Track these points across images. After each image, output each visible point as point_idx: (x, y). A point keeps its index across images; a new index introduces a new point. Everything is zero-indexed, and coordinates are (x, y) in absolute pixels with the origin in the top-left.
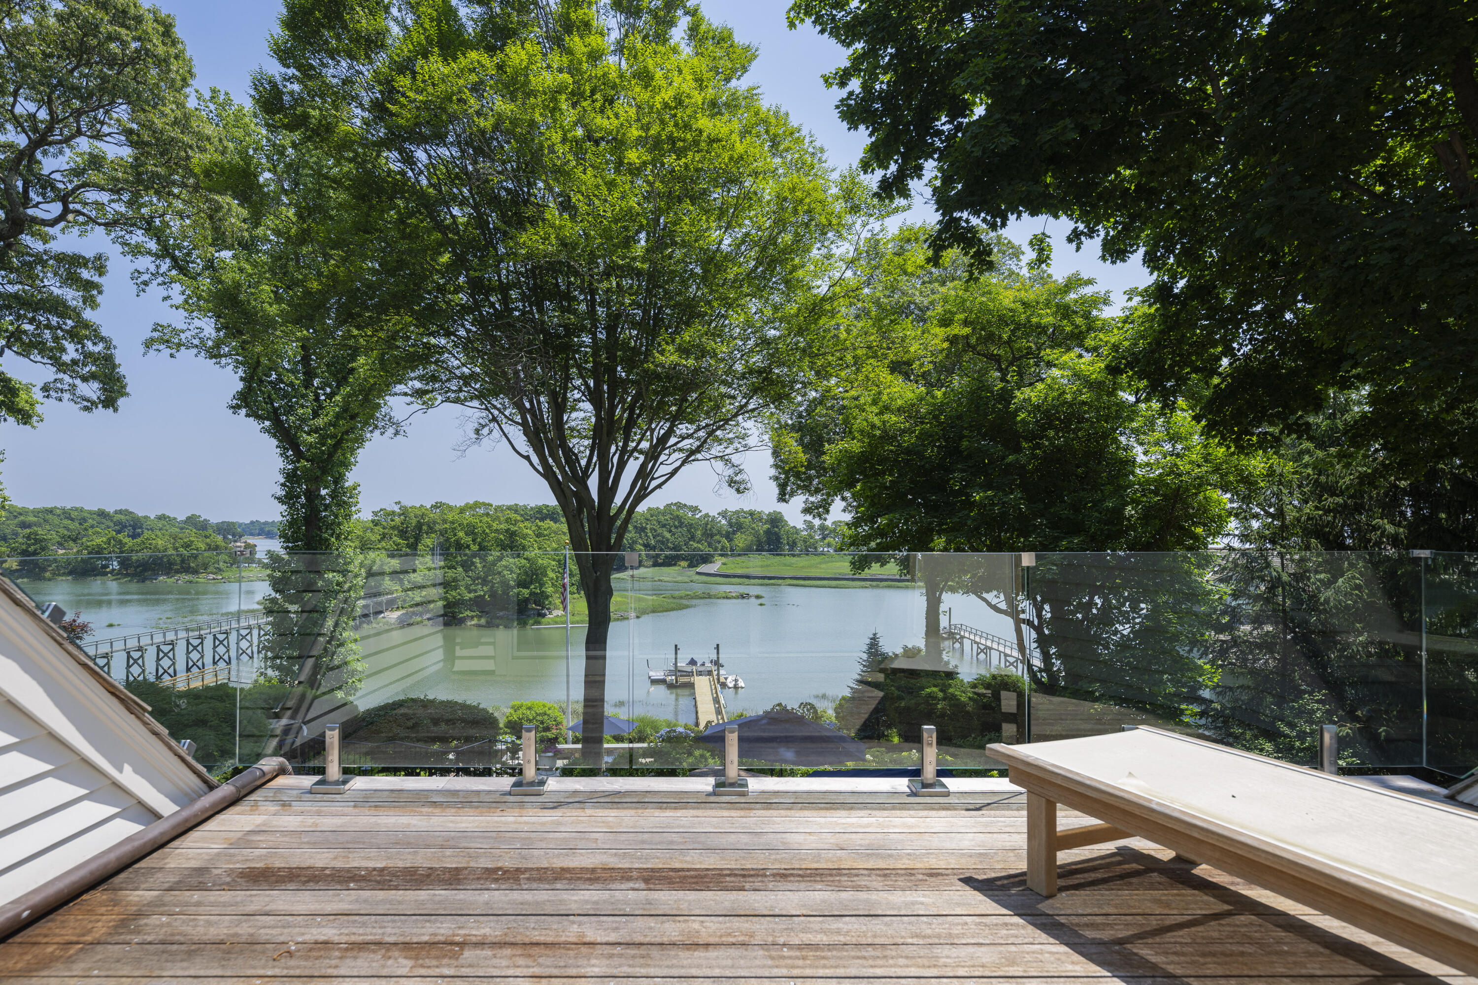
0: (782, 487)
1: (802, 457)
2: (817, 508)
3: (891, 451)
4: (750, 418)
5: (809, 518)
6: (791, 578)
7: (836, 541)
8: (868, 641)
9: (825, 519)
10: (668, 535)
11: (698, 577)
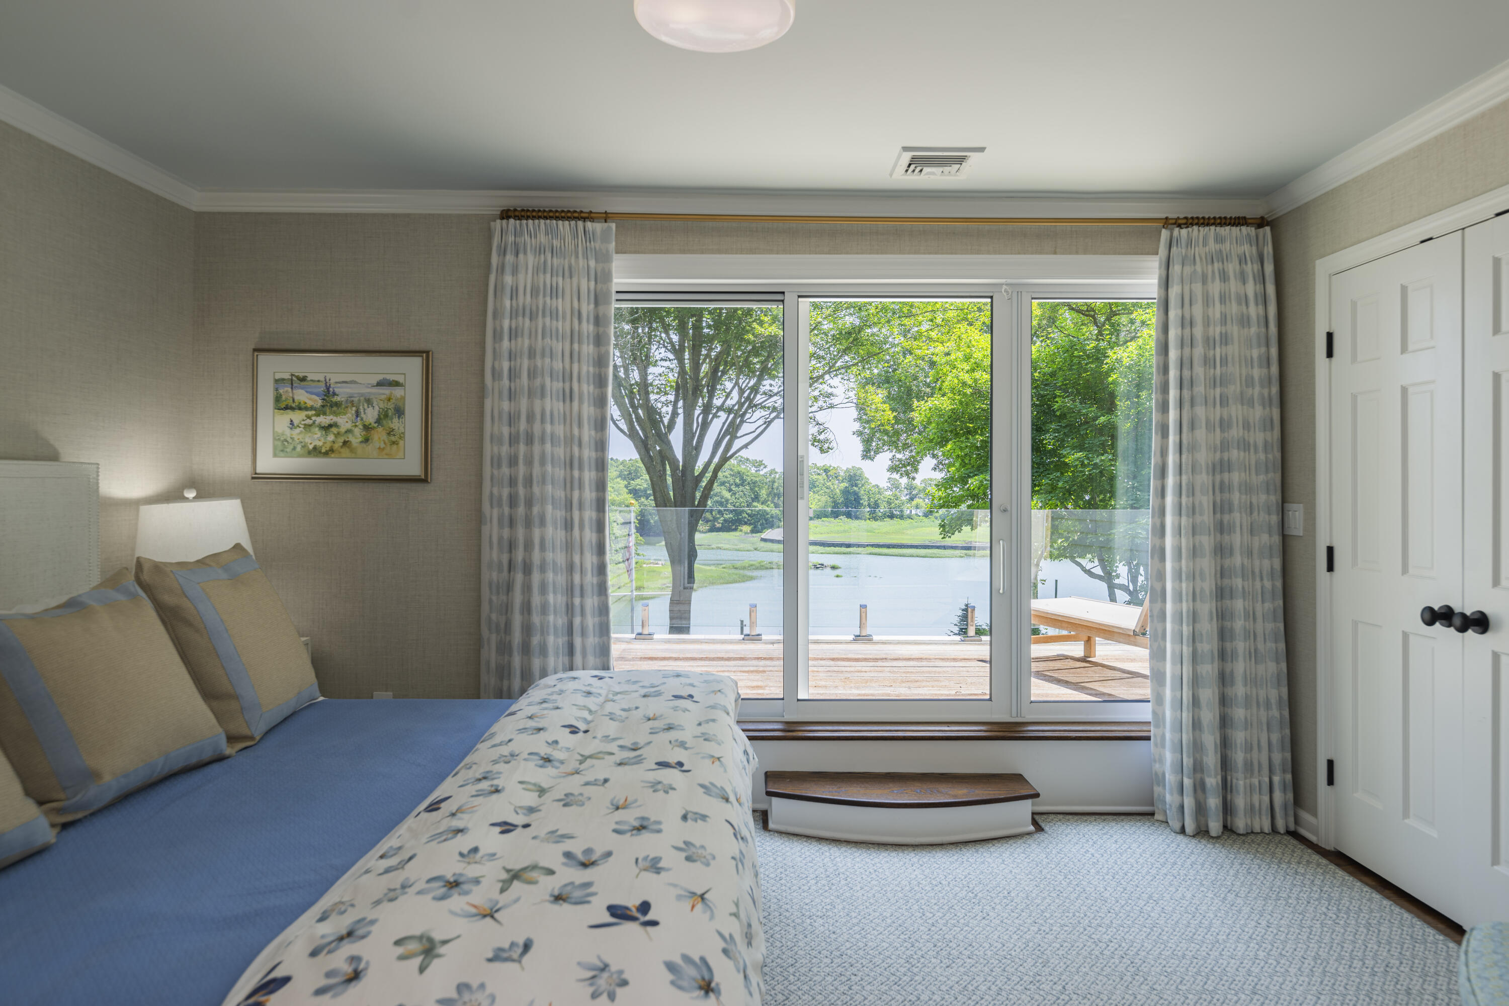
0: (867, 442)
1: (890, 415)
2: (904, 466)
3: (983, 410)
4: (836, 375)
5: (896, 476)
6: (873, 546)
7: (924, 503)
8: (960, 613)
9: (914, 479)
10: (727, 495)
11: (763, 544)
